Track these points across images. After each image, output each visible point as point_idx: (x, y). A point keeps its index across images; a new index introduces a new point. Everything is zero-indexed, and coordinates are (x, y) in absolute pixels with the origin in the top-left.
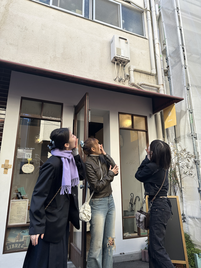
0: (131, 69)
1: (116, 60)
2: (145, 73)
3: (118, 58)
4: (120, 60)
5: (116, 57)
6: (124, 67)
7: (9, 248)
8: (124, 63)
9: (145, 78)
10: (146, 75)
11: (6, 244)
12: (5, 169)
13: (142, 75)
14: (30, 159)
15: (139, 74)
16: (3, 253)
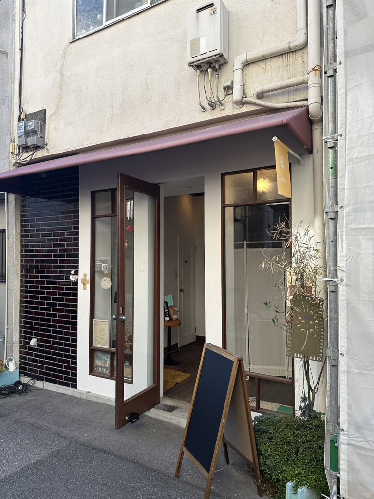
0: (235, 68)
1: (198, 67)
4: (202, 63)
5: (191, 63)
6: (216, 72)
7: (97, 370)
8: (216, 61)
9: (279, 68)
10: (283, 58)
11: (94, 366)
12: (84, 284)
13: (269, 63)
14: (106, 271)
15: (262, 64)
16: (90, 374)
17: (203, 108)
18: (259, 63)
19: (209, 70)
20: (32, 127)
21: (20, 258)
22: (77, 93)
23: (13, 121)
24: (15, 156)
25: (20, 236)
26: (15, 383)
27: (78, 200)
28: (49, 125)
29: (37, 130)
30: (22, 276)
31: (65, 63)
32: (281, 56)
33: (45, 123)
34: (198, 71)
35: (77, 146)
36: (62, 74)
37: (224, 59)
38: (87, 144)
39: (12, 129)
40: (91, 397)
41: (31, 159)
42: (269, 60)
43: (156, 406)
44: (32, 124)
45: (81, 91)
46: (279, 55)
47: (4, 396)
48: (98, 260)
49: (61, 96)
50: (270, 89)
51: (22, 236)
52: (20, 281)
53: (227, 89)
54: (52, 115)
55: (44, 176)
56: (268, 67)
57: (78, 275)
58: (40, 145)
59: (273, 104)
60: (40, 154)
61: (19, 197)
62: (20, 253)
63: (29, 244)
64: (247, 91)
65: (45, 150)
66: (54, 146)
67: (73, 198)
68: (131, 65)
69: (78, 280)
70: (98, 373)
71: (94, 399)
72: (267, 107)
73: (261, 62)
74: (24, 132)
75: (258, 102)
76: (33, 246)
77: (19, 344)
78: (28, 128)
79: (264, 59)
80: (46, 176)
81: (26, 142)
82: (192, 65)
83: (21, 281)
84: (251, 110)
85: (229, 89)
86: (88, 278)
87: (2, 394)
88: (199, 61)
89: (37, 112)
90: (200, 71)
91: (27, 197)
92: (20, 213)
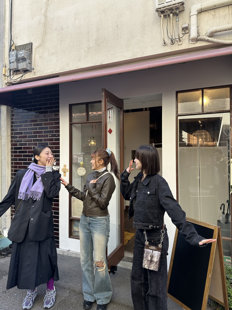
0: (191, 14)
1: (162, 12)
2: (225, 6)
3: (161, 9)
4: (166, 9)
5: (158, 9)
6: (177, 16)
7: (74, 234)
8: (177, 8)
9: (225, 15)
10: (229, 8)
11: (72, 231)
12: (64, 172)
13: (218, 12)
14: (82, 163)
15: (212, 12)
16: (69, 237)
17: (165, 43)
18: (209, 11)
19: (171, 15)
20: (23, 56)
21: (10, 153)
22: (58, 31)
23: (5, 51)
24: (7, 77)
25: (10, 137)
26: (10, 246)
27: (58, 111)
28: (35, 54)
29: (26, 58)
30: (12, 167)
31: (48, 8)
32: (227, 7)
33: (32, 53)
34: (162, 15)
35: (59, 70)
36: (46, 16)
37: (183, 7)
38: (67, 69)
39: (4, 58)
40: (71, 254)
41: (20, 80)
42: (218, 9)
43: (123, 259)
44: (22, 53)
45: (62, 29)
46: (226, 6)
47: (4, 257)
48: (75, 155)
49: (45, 33)
50: (222, 29)
51: (12, 137)
52: (10, 170)
53: (185, 29)
54: (38, 47)
55: (30, 92)
56: (217, 15)
57: (59, 165)
58: (28, 69)
59: (223, 41)
60: (28, 76)
61: (10, 108)
62: (10, 150)
63: (18, 143)
64: (200, 31)
65: (32, 73)
66: (40, 70)
67: (54, 109)
68: (104, 11)
69: (59, 169)
70: (75, 236)
71: (74, 256)
72: (218, 43)
73: (212, 10)
74: (16, 59)
75: (210, 39)
76: (22, 144)
77: (10, 217)
78: (19, 56)
79: (215, 8)
80: (31, 93)
81: (18, 67)
82: (159, 10)
83: (12, 171)
84: (203, 45)
85: (186, 29)
86: (68, 167)
87: (2, 255)
88: (165, 7)
89: (25, 45)
90: (164, 16)
91: (15, 108)
92: (10, 120)
